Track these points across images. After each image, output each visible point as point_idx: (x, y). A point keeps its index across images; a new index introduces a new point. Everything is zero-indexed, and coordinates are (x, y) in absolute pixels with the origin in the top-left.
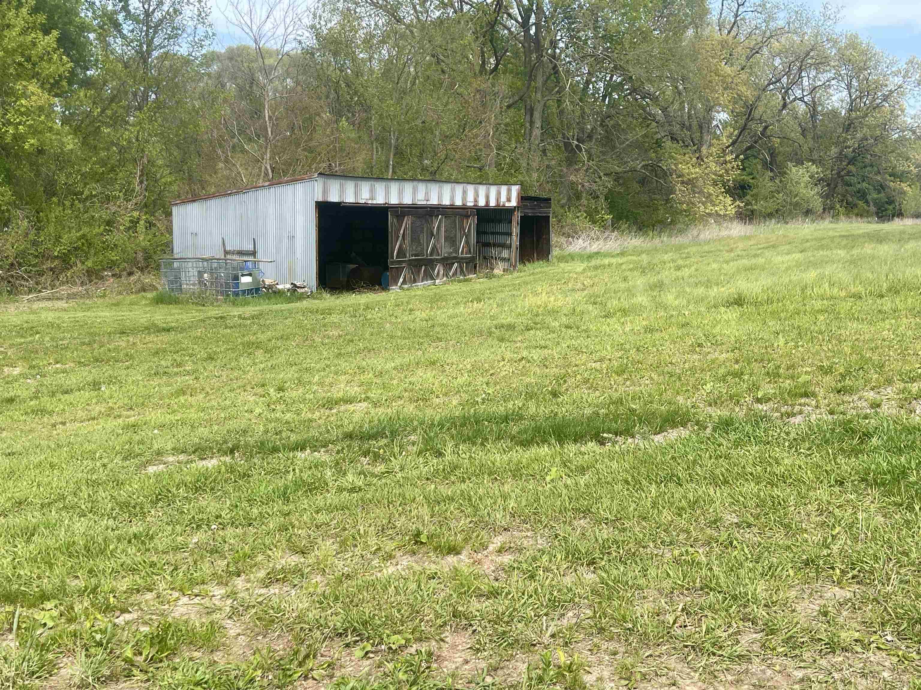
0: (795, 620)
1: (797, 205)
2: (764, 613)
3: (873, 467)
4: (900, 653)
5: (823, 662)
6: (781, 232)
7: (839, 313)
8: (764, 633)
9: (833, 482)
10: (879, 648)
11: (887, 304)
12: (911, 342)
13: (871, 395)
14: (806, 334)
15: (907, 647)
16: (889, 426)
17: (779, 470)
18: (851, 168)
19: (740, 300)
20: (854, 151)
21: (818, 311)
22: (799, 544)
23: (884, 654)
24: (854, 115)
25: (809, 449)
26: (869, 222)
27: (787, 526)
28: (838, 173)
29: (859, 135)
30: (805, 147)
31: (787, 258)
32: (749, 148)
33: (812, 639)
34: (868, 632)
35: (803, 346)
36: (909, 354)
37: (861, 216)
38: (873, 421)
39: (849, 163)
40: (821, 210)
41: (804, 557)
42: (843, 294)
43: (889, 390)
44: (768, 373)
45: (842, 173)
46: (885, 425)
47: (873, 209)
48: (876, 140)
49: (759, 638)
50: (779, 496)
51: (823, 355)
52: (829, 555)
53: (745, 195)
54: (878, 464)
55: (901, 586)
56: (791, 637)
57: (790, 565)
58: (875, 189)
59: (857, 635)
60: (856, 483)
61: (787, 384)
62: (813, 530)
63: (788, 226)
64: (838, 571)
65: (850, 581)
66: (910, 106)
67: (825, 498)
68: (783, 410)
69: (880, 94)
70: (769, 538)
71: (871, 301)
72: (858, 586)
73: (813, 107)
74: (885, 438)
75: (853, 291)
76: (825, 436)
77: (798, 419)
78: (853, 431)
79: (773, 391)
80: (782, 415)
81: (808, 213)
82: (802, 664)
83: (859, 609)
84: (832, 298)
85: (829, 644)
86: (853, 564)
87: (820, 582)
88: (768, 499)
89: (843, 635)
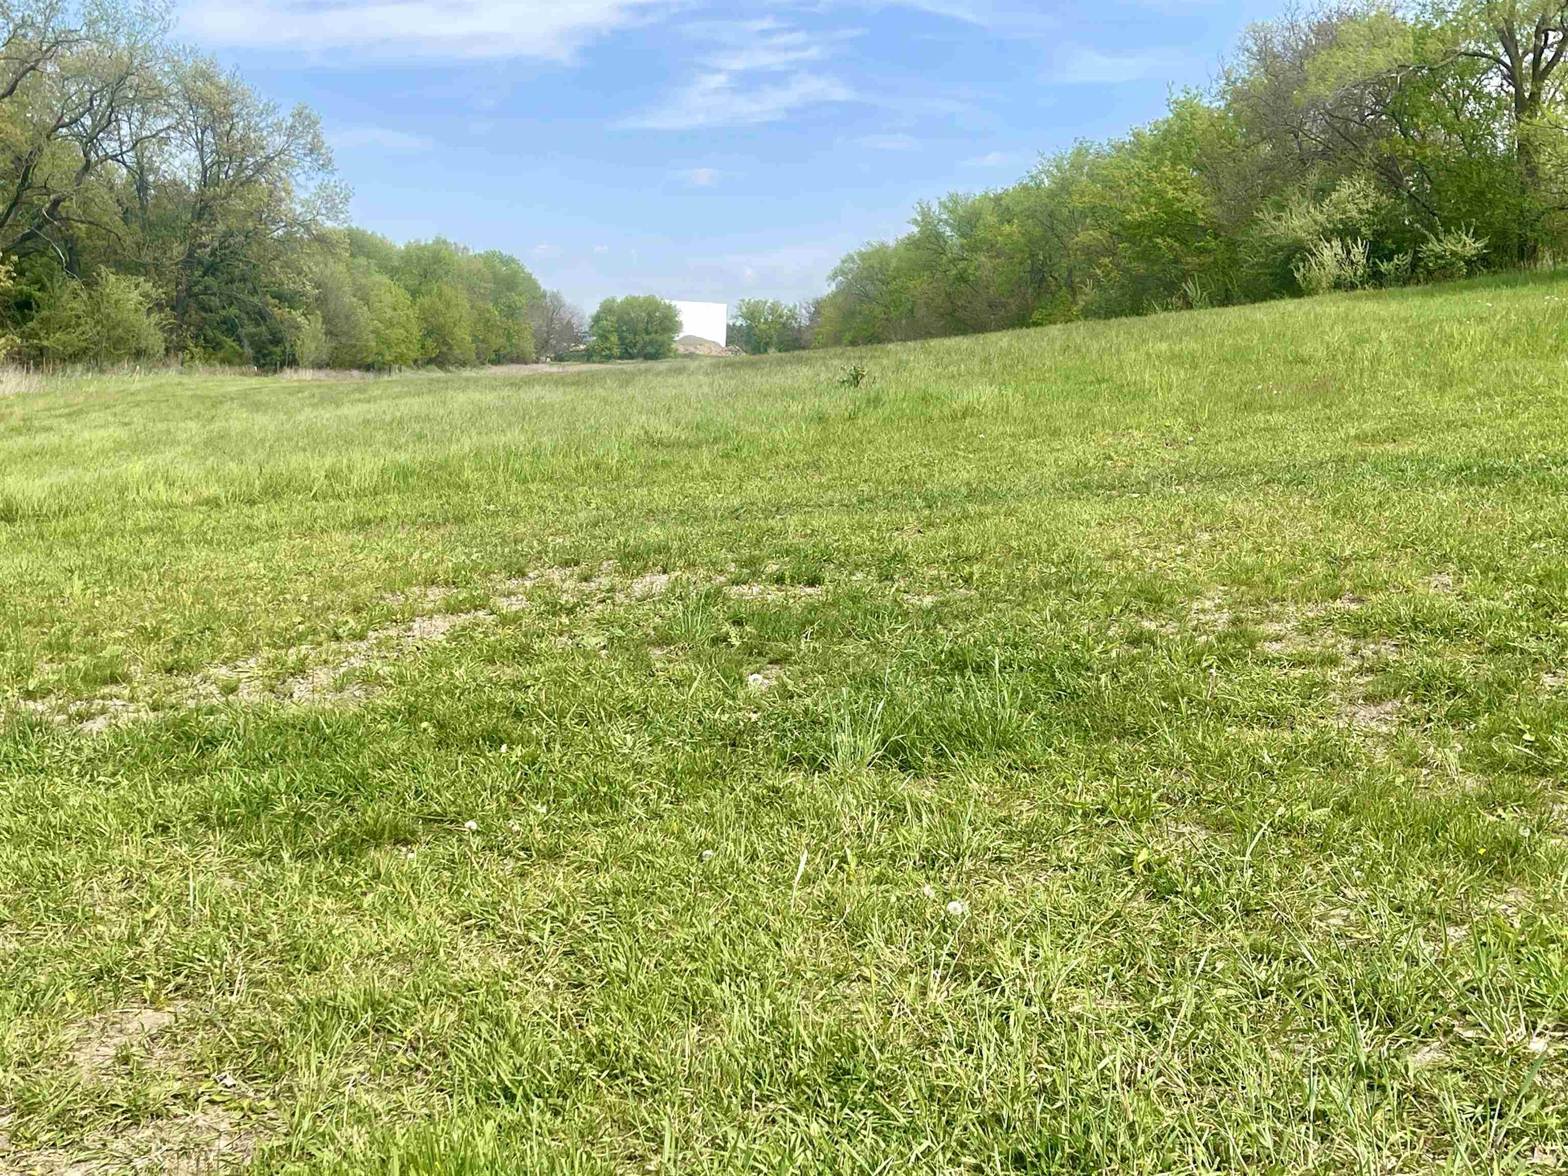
0: (73, 1080)
1: (118, 342)
2: (17, 1079)
3: (217, 796)
4: (245, 1103)
5: (120, 1145)
6: (92, 389)
7: (180, 533)
8: (17, 1114)
9: (150, 830)
10: (213, 1102)
11: (261, 516)
12: (290, 581)
13: (223, 673)
14: (120, 573)
15: (257, 1091)
16: (247, 722)
17: (58, 817)
18: (209, 280)
19: (11, 511)
20: (213, 253)
21: (145, 531)
22: (87, 944)
23: (220, 1110)
24: (210, 192)
25: (114, 774)
26: (243, 374)
27: (70, 916)
28: (188, 291)
29: (221, 227)
30: (128, 241)
31: (101, 433)
32: (27, 237)
33: (101, 1109)
34: (196, 1077)
35: (113, 593)
36: (285, 601)
37: (230, 363)
38: (223, 716)
39: (205, 274)
40: (162, 351)
41: (97, 966)
42: (189, 499)
43: (252, 662)
44: (50, 644)
45: (196, 289)
46: (241, 722)
47: (249, 351)
48: (246, 237)
49: (6, 1125)
50: (55, 864)
51: (146, 606)
52: (138, 956)
53: (26, 319)
54: (227, 791)
55: (252, 990)
56: (65, 1111)
57: (70, 984)
58: (250, 319)
59: (177, 1086)
60: (189, 825)
61: (82, 662)
62: (114, 917)
63: (105, 378)
64: (151, 983)
65: (171, 995)
66: (298, 185)
67: (137, 856)
68: (73, 709)
69: (251, 160)
70: (36, 940)
71: (234, 511)
72: (186, 1002)
73: (140, 174)
74: (240, 743)
75: (206, 494)
76: (141, 749)
77: (98, 724)
78: (190, 738)
79: (56, 677)
80: (70, 717)
81: (139, 354)
82: (82, 1155)
83: (184, 1040)
84: (170, 506)
85: (130, 1111)
86: (177, 965)
87: (120, 1005)
88: (36, 871)
89: (153, 1091)
